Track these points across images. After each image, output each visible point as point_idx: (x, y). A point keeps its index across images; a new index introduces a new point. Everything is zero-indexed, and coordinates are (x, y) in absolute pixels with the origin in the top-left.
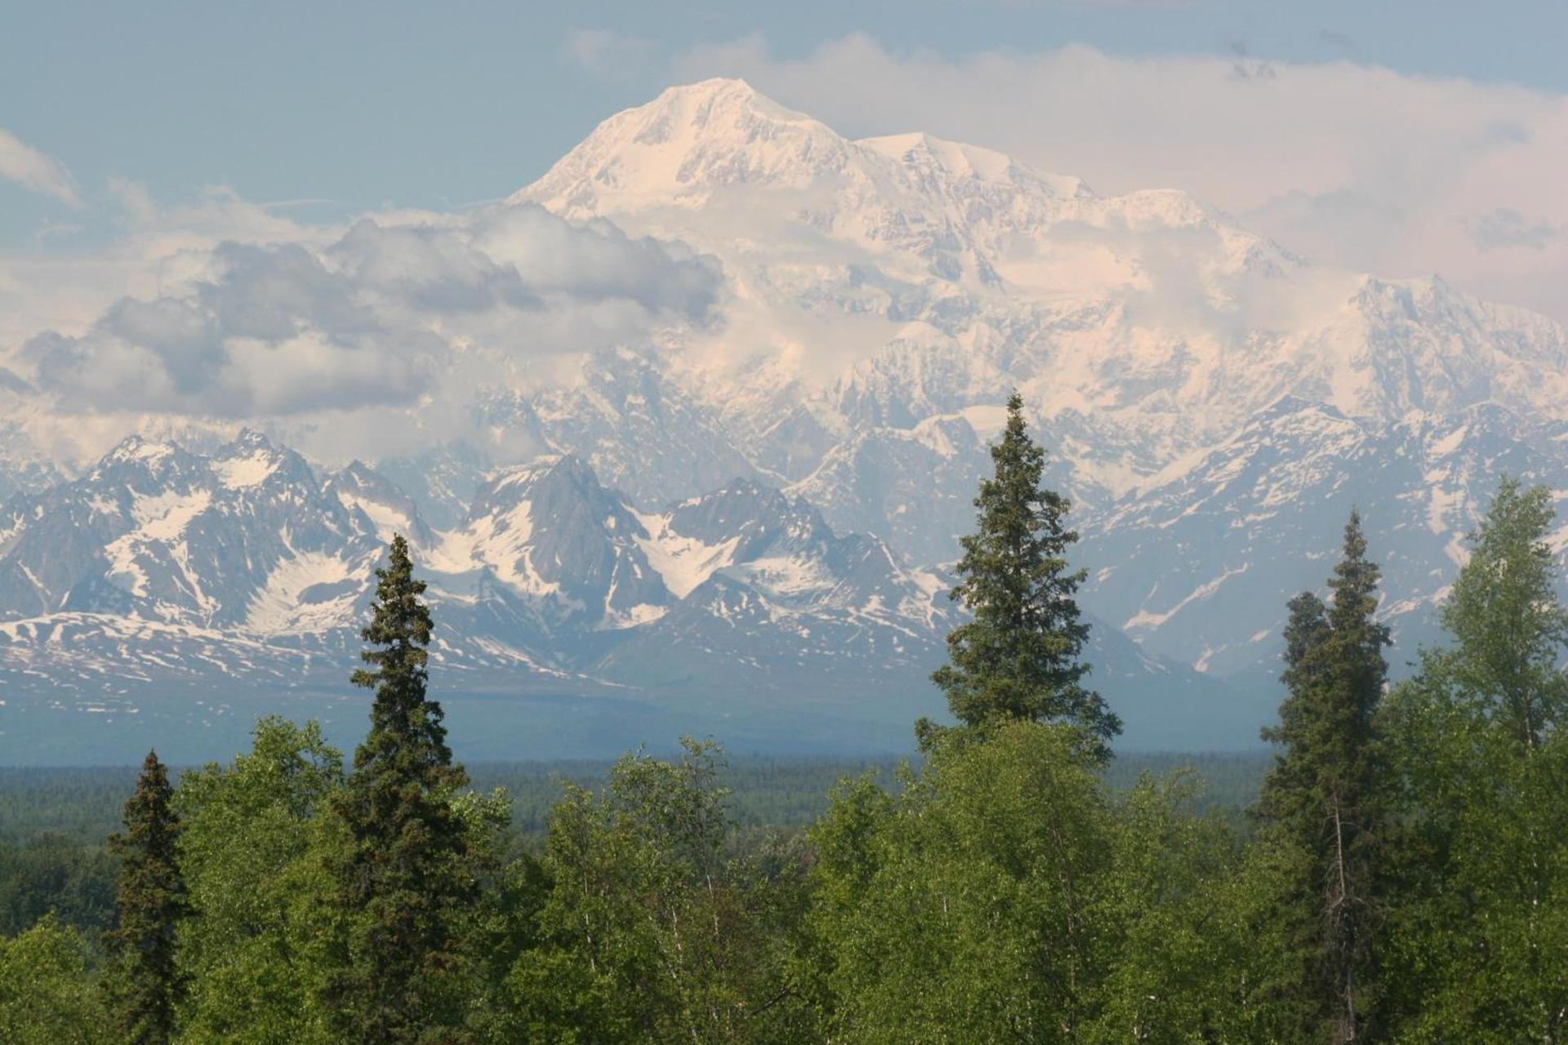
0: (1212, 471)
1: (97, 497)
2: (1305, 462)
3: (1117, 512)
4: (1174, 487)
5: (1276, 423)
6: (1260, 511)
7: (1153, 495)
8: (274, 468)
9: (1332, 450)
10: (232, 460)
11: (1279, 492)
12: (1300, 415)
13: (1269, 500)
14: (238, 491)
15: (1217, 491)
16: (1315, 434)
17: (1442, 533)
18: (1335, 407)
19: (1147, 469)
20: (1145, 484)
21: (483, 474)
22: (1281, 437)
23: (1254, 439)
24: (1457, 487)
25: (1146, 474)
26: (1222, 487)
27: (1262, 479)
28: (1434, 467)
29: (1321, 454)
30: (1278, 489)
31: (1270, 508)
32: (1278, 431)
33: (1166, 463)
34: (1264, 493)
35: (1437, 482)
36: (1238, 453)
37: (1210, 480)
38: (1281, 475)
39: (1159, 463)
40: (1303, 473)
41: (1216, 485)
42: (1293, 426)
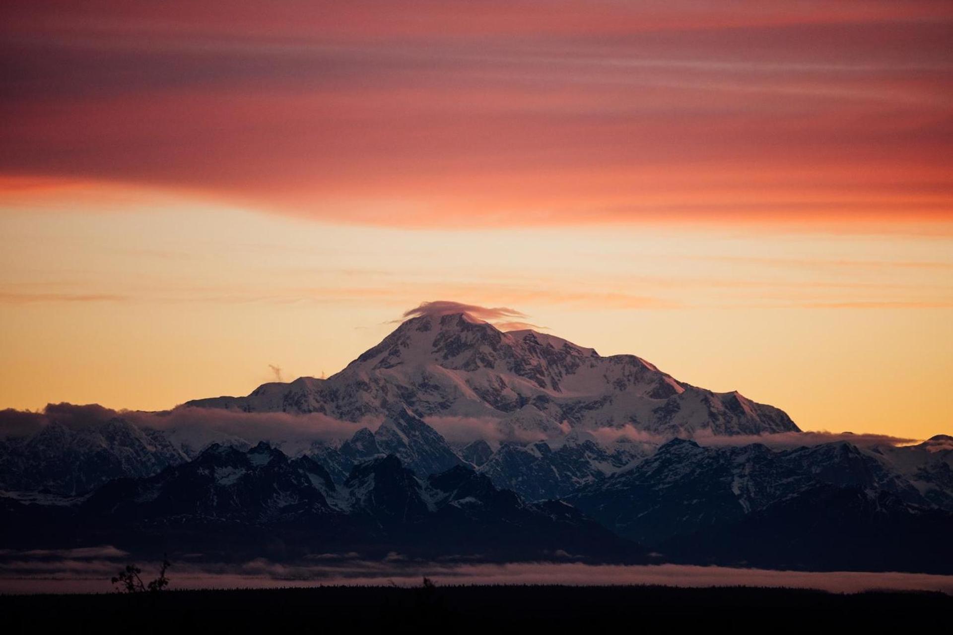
0: (646, 467)
1: (201, 468)
2: (683, 464)
3: (607, 482)
4: (630, 472)
5: (672, 449)
6: (664, 484)
7: (622, 475)
8: (272, 457)
9: (694, 460)
10: (256, 454)
11: (673, 476)
12: (681, 446)
13: (668, 479)
14: (257, 466)
15: (648, 474)
16: (687, 454)
17: (738, 495)
18: (695, 443)
19: (620, 465)
20: (618, 471)
21: (353, 460)
22: (673, 454)
23: (663, 455)
24: (745, 476)
25: (620, 467)
26: (650, 473)
27: (666, 470)
28: (736, 468)
29: (690, 461)
30: (672, 474)
31: (669, 483)
32: (673, 452)
33: (627, 463)
34: (667, 476)
35: (737, 473)
36: (656, 460)
37: (645, 470)
38: (673, 469)
39: (624, 463)
40: (683, 469)
41: (647, 472)
42: (678, 450)
